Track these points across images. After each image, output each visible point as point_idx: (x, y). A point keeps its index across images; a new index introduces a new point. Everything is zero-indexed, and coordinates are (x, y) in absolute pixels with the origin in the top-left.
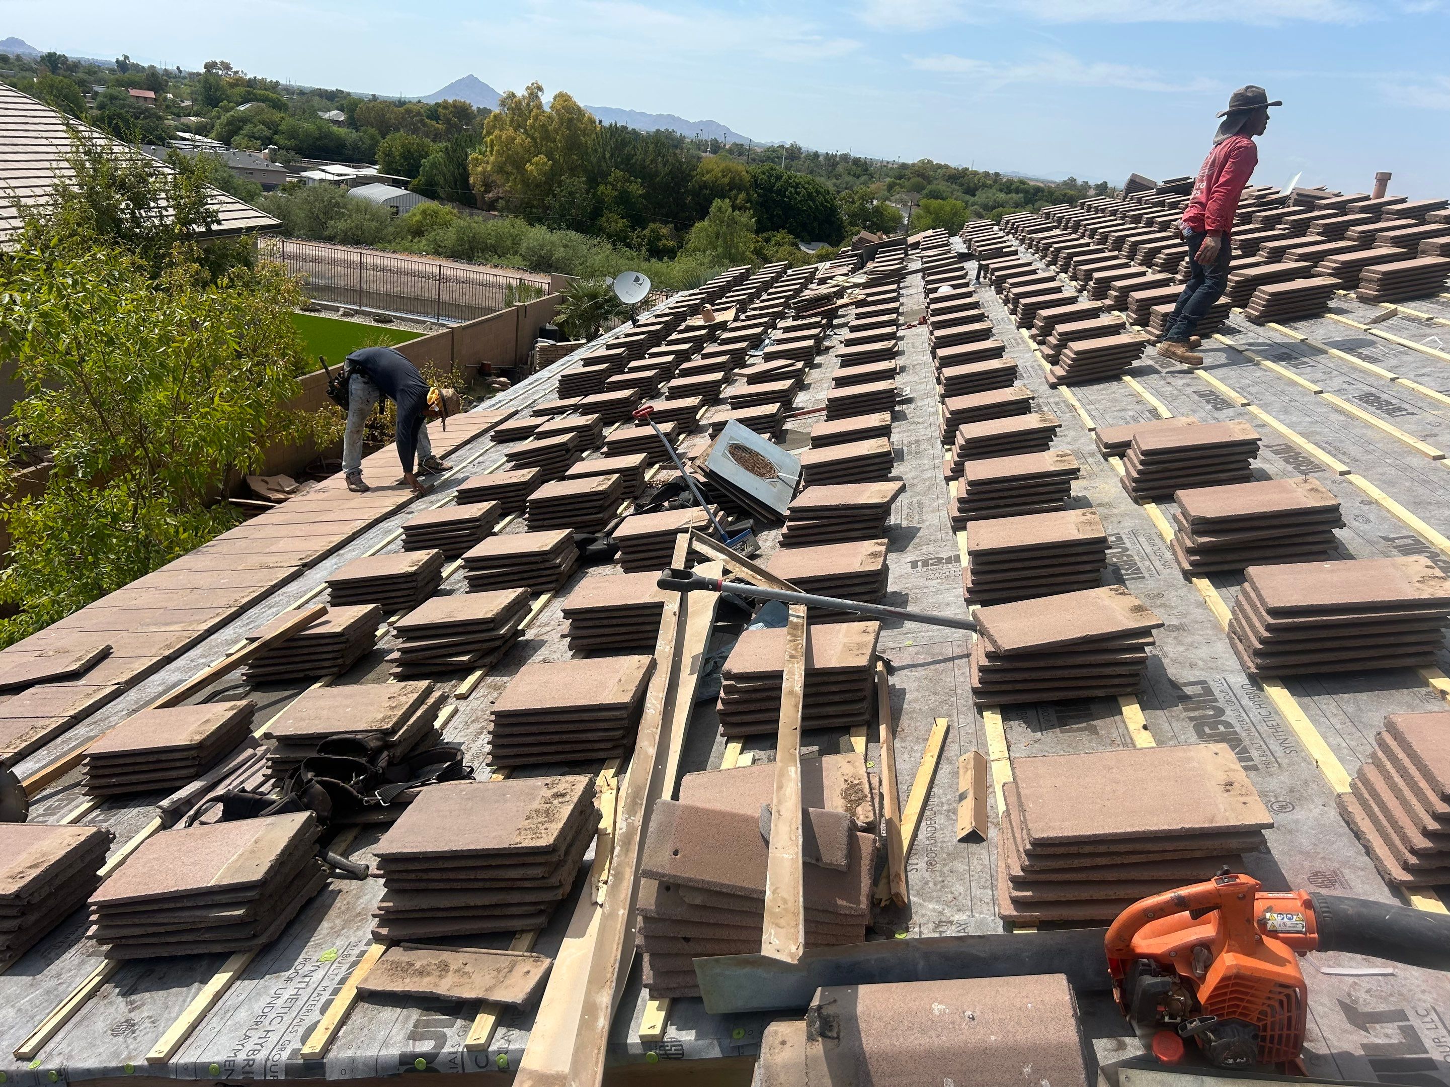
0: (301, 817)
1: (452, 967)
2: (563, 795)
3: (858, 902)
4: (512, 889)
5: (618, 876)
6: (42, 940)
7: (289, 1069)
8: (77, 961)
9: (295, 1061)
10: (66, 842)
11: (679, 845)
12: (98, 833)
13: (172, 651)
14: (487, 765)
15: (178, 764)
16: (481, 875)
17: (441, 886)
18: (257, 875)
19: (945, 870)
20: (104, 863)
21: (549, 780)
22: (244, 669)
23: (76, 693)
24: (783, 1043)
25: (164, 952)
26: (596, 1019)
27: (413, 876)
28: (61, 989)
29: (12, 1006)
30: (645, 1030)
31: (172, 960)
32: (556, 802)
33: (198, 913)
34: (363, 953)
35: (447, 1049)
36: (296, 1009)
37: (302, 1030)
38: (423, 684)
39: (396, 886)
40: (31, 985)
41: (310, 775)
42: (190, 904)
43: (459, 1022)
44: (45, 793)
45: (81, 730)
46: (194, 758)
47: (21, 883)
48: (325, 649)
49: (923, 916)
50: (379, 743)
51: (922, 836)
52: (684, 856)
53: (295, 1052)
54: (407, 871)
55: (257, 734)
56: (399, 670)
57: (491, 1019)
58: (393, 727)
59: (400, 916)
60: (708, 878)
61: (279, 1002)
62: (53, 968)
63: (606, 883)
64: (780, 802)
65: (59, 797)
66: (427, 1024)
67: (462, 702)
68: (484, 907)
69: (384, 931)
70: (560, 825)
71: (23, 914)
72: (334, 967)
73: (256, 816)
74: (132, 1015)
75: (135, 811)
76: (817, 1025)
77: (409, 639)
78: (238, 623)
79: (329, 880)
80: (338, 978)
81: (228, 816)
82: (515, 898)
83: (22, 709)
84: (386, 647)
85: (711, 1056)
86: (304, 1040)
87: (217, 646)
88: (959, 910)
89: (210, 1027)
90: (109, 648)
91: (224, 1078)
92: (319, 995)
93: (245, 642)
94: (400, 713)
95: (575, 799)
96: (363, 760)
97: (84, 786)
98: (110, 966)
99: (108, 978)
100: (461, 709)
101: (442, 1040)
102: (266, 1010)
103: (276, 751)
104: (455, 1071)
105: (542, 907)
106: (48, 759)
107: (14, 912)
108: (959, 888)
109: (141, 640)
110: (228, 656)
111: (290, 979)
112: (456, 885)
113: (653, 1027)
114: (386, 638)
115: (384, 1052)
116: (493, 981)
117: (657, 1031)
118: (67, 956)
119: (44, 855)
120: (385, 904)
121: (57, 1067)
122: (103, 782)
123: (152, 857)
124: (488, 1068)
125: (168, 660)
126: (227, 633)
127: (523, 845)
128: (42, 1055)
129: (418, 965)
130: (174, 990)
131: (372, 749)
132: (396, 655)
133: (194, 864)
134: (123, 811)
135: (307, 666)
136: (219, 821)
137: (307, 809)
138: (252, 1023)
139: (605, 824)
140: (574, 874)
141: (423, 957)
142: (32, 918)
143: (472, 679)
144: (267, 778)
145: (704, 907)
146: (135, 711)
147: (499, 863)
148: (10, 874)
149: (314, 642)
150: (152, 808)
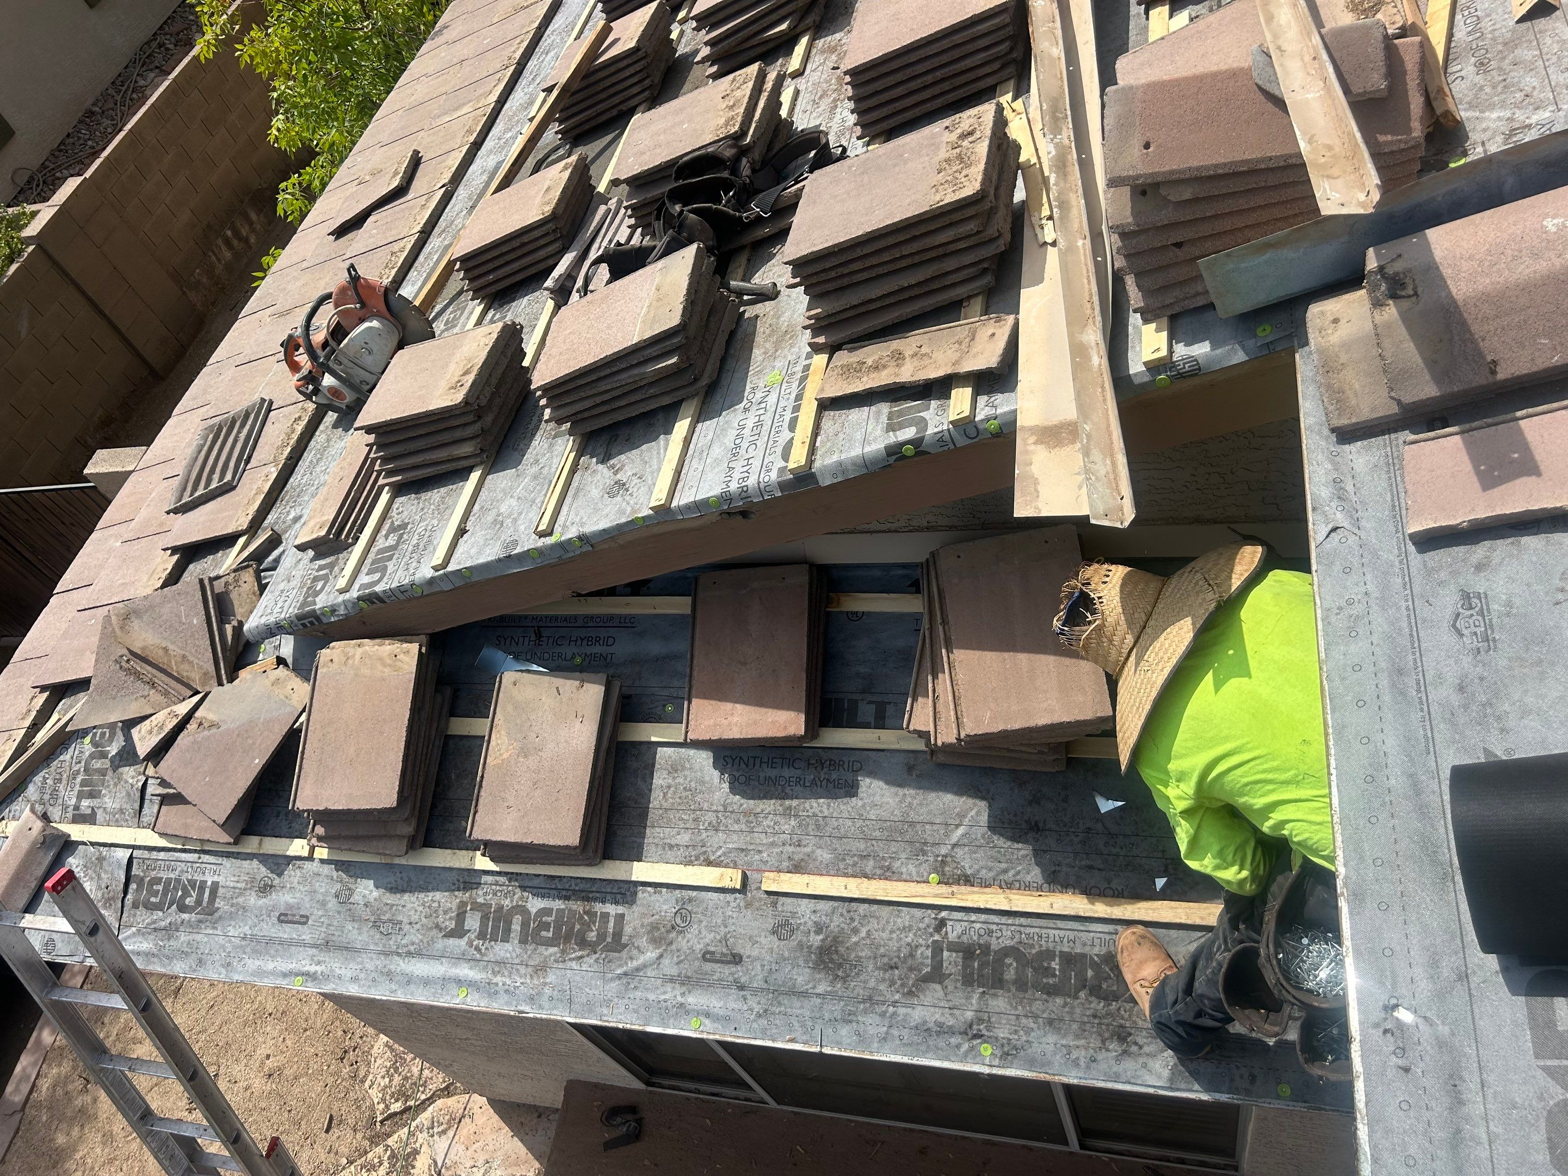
0: (689, 253)
1: (908, 353)
2: (971, 133)
3: (1409, 130)
4: (945, 255)
5: (1064, 205)
6: (506, 436)
7: (782, 485)
8: (546, 446)
9: (785, 478)
10: (482, 344)
11: (1149, 135)
12: (505, 327)
13: (475, 135)
14: (859, 138)
15: (542, 242)
16: (907, 250)
17: (866, 275)
18: (674, 319)
19: (1505, 64)
20: (524, 355)
21: (947, 122)
22: (555, 127)
23: (411, 208)
24: (1336, 321)
25: (620, 416)
26: (1090, 359)
27: (833, 274)
28: (545, 471)
29: (511, 497)
30: (1148, 356)
31: (630, 421)
32: (965, 143)
33: (636, 371)
34: (807, 368)
35: (931, 431)
36: (765, 433)
37: (779, 450)
38: (754, 68)
39: (819, 290)
40: (518, 475)
41: (678, 208)
42: (623, 366)
43: (934, 404)
44: (438, 308)
45: (435, 242)
46: (554, 231)
47: (464, 391)
48: (627, 73)
49: (1485, 130)
50: (733, 151)
51: (1460, 33)
52: (1159, 146)
53: (782, 470)
54: (824, 271)
55: (601, 188)
56: (715, 68)
57: (968, 391)
58: (741, 128)
59: (833, 320)
60: (1196, 164)
61: (747, 432)
62: (529, 456)
63: (1050, 218)
64: (1276, 37)
65: (451, 309)
66: (901, 413)
67: (799, 80)
68: (919, 284)
69: (821, 340)
70: (982, 166)
71: (479, 417)
72: (784, 387)
73: (644, 266)
74: (618, 476)
75: (525, 301)
76: (1383, 287)
77: (713, 27)
78: (523, 82)
79: (742, 309)
80: (793, 396)
81: (617, 274)
82: (950, 264)
83: (372, 240)
84: (687, 50)
85: (1235, 362)
86: (786, 456)
87: (515, 114)
88: (1536, 109)
89: (692, 469)
90: (416, 153)
91: (726, 507)
92: (781, 416)
93: (543, 95)
94: (742, 110)
95: (988, 132)
96: (726, 174)
97: (467, 291)
98: (578, 441)
99: (581, 452)
100: (802, 87)
101: (923, 424)
102: (737, 442)
103: (629, 197)
104: (946, 448)
105: (985, 265)
106: (422, 279)
107: (471, 418)
108: (1530, 81)
109: (441, 134)
110: (531, 120)
111: (746, 410)
112: (881, 271)
113: (1158, 349)
114: (683, 40)
115: (868, 449)
116: (958, 354)
117: (1164, 352)
118: (535, 443)
119: (469, 360)
120: (813, 312)
121: (576, 534)
122: (482, 281)
123: (567, 332)
124: (980, 437)
125: (477, 146)
126: (518, 97)
127: (946, 201)
128: (558, 528)
129: (870, 362)
130: (644, 447)
131: (729, 159)
132: (705, 51)
133: (609, 327)
134: (514, 304)
135: (616, 100)
136: (609, 282)
137: (691, 243)
138: (729, 456)
139: (1026, 155)
140: (1009, 220)
141: (872, 353)
142: (489, 419)
143: (800, 49)
144: (633, 228)
145: (1196, 200)
146: (473, 207)
147: (924, 230)
148: (450, 385)
149: (613, 69)
150: (538, 293)
